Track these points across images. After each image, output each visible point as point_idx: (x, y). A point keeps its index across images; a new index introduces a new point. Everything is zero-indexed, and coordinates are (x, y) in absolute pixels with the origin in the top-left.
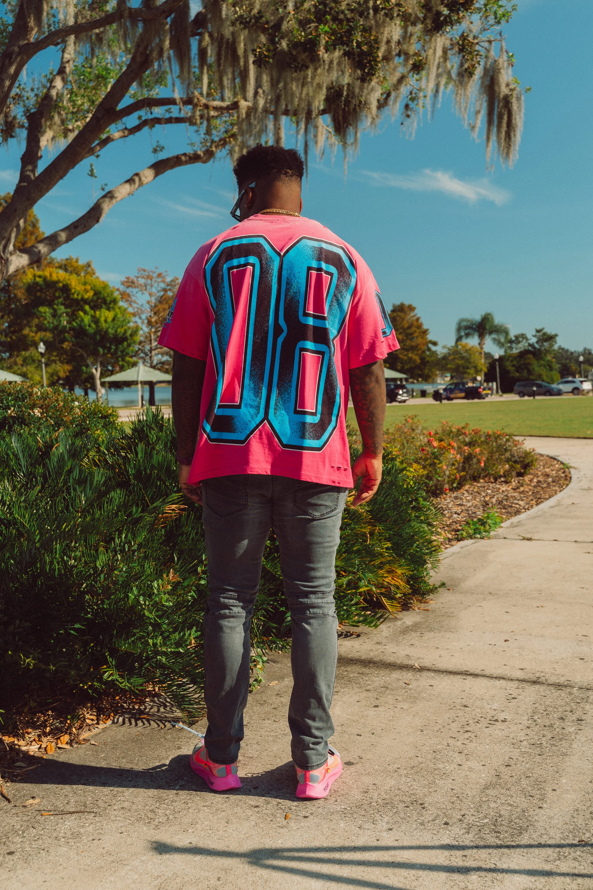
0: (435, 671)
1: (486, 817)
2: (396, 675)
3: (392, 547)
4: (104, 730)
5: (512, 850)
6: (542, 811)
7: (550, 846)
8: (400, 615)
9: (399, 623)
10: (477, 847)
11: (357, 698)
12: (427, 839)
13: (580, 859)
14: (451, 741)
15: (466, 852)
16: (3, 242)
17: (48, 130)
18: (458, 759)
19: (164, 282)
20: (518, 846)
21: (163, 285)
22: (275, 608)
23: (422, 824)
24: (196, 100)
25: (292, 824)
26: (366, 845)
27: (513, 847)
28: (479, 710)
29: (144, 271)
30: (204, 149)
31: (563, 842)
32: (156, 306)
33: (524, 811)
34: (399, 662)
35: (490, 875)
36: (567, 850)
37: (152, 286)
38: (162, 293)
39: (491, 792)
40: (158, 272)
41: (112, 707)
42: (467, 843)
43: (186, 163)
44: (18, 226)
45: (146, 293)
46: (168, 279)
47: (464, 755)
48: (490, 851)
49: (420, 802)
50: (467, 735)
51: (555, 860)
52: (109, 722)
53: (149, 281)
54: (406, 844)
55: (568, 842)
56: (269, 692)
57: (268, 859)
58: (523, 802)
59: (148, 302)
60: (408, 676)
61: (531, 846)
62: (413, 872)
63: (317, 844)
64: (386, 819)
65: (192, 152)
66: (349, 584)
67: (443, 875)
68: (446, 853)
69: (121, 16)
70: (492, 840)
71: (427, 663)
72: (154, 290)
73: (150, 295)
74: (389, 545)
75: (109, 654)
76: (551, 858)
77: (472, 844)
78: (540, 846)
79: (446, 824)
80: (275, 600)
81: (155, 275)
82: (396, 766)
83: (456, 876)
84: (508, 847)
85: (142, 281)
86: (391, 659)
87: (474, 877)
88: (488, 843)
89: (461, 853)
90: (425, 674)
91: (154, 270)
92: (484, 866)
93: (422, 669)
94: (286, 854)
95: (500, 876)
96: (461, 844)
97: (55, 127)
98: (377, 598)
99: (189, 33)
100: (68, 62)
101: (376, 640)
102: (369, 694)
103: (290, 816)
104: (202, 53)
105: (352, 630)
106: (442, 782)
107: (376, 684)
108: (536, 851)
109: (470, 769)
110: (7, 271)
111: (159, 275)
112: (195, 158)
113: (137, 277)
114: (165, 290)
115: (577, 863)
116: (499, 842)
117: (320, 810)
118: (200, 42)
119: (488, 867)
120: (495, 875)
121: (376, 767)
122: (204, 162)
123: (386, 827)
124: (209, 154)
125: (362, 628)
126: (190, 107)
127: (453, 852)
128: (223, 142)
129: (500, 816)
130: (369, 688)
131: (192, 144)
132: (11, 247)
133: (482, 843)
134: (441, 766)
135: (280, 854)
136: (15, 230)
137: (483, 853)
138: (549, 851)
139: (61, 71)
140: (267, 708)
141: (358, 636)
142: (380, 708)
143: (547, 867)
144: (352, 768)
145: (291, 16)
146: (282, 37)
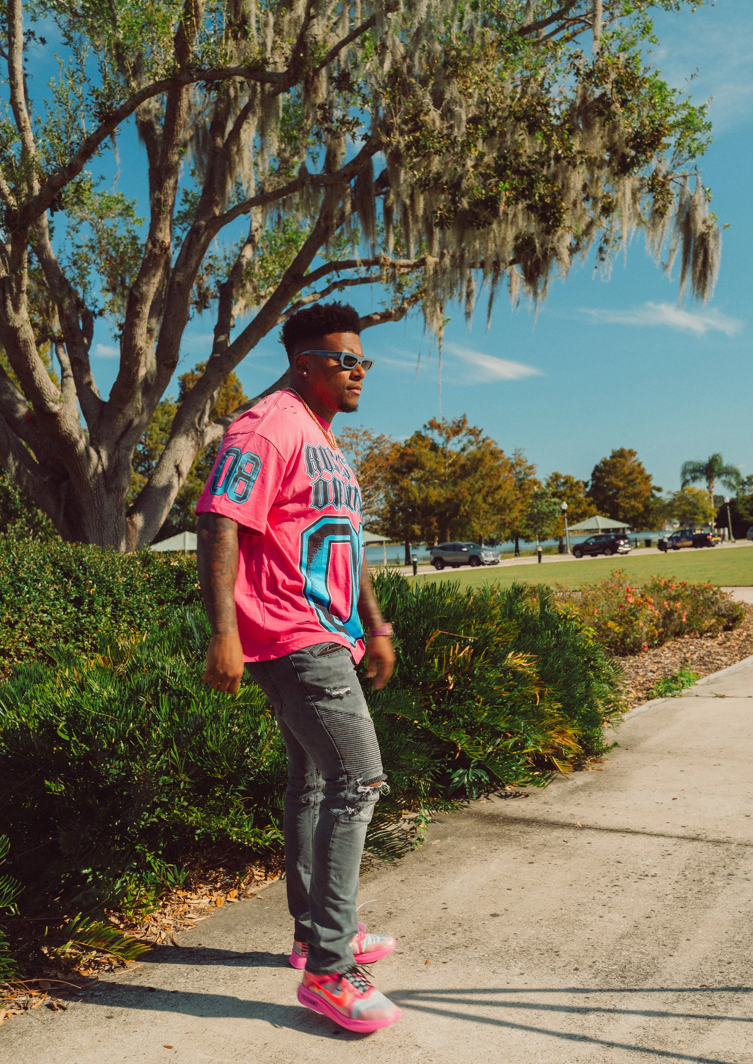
0: (596, 829)
1: (615, 964)
2: (557, 833)
3: (563, 708)
4: (271, 885)
5: (634, 994)
6: (672, 959)
7: (671, 990)
8: (571, 776)
9: (570, 783)
10: (601, 990)
11: (514, 855)
12: (555, 983)
13: (698, 1001)
14: (597, 895)
15: (589, 995)
16: (198, 414)
17: (240, 298)
18: (601, 910)
19: (370, 440)
20: (641, 990)
21: (368, 443)
22: (442, 770)
23: (553, 970)
24: (382, 260)
25: (431, 968)
26: (496, 987)
27: (636, 990)
28: (631, 866)
29: (350, 429)
30: (394, 307)
31: (685, 987)
32: (362, 465)
33: (654, 959)
34: (562, 821)
35: (607, 1015)
36: (687, 994)
37: (358, 445)
38: (368, 451)
39: (626, 942)
40: (363, 430)
41: (280, 864)
42: (593, 987)
43: (378, 322)
44: (212, 398)
45: (352, 453)
46: (375, 436)
47: (607, 907)
48: (612, 994)
49: (556, 950)
50: (614, 889)
51: (673, 1002)
52: (277, 878)
53: (355, 440)
54: (534, 987)
55: (691, 986)
56: (430, 850)
57: (403, 999)
58: (654, 950)
59: (354, 461)
60: (568, 834)
61: (653, 990)
62: (536, 1011)
63: (451, 986)
64: (520, 964)
65: (384, 311)
66: (516, 744)
67: (563, 1014)
68: (570, 995)
69: (303, 184)
70: (617, 984)
71: (590, 822)
72: (360, 448)
73: (356, 454)
74: (559, 705)
75: (273, 815)
76: (670, 1001)
77: (597, 988)
78: (662, 990)
79: (576, 969)
80: (443, 762)
81: (361, 433)
82: (540, 917)
83: (575, 1016)
84: (631, 990)
85: (347, 440)
86: (554, 818)
87: (592, 1017)
88: (612, 987)
89: (585, 995)
90: (587, 831)
91: (359, 428)
92: (603, 1007)
93: (583, 827)
94: (421, 995)
95: (617, 1016)
96: (586, 987)
97: (248, 295)
98: (548, 759)
99: (374, 192)
100: (257, 230)
101: (543, 800)
102: (527, 851)
103: (431, 961)
104: (388, 212)
105: (521, 790)
106: (580, 932)
107: (535, 842)
108: (657, 994)
109: (611, 921)
110: (203, 443)
111: (365, 433)
112: (386, 317)
113: (343, 436)
114: (371, 448)
115: (693, 1005)
116: (623, 986)
117: (460, 956)
118: (385, 200)
119: (607, 1008)
120: (612, 1014)
121: (520, 919)
122: (396, 320)
123: (518, 971)
124: (402, 312)
125: (530, 788)
126: (377, 267)
127: (576, 995)
128: (414, 299)
129: (630, 963)
130: (527, 845)
131: (383, 303)
132: (206, 419)
133: (606, 987)
134: (582, 918)
135: (415, 995)
136: (209, 401)
137: (605, 996)
138: (670, 994)
139: (251, 240)
140: (425, 865)
141: (527, 796)
142: (535, 865)
143: (663, 1009)
144: (497, 920)
145: (470, 174)
146: (463, 196)
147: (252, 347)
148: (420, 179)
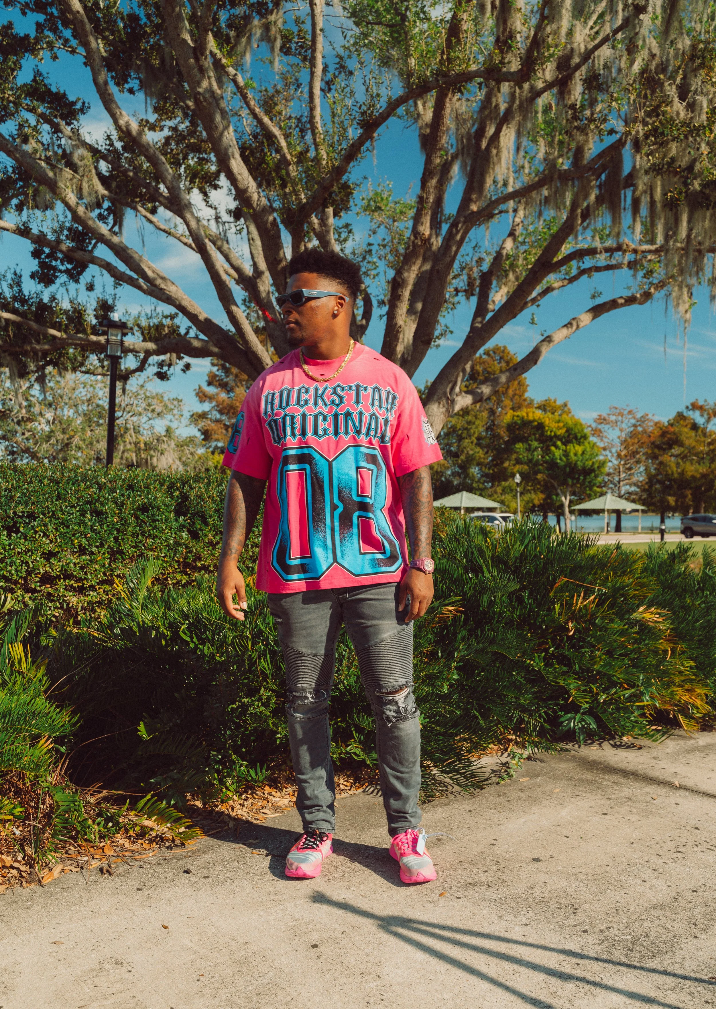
0: (693, 791)
1: (630, 934)
2: (651, 789)
3: (697, 667)
4: (352, 795)
5: (631, 970)
6: (695, 941)
7: (674, 975)
8: (696, 735)
9: (692, 742)
10: (597, 959)
11: (592, 804)
12: (555, 941)
13: (696, 994)
14: (654, 858)
15: (582, 962)
16: (450, 385)
17: (503, 286)
18: (648, 874)
19: (634, 418)
20: (641, 968)
21: (633, 421)
22: (555, 712)
23: (561, 927)
24: (625, 247)
25: (442, 901)
26: (492, 933)
27: (635, 967)
28: (707, 834)
29: (616, 408)
30: (641, 291)
31: (692, 975)
32: (625, 441)
33: (675, 937)
34: (661, 777)
35: (587, 987)
36: (688, 983)
37: (622, 422)
38: (632, 429)
39: (655, 912)
40: (628, 409)
41: (369, 777)
42: (592, 953)
43: (622, 305)
44: (464, 371)
45: (617, 429)
46: (639, 416)
47: (656, 873)
48: (607, 965)
49: (576, 906)
50: (674, 855)
51: (669, 989)
52: (362, 790)
53: (620, 418)
54: (530, 941)
55: (698, 976)
56: (515, 786)
57: (397, 925)
58: (679, 927)
59: (619, 437)
60: (661, 791)
61: (654, 971)
62: (516, 967)
63: (449, 923)
64: (531, 914)
65: (630, 295)
66: (632, 696)
67: (542, 976)
68: (562, 957)
69: (552, 179)
70: (618, 956)
71: (690, 783)
72: (624, 426)
73: (621, 430)
74: (692, 664)
76: (666, 987)
77: (595, 955)
78: (665, 973)
79: (585, 931)
80: (557, 705)
81: (626, 412)
82: (580, 870)
83: (554, 981)
84: (629, 966)
85: (613, 418)
86: (656, 774)
87: (570, 986)
88: (613, 958)
89: (577, 960)
90: (682, 792)
91: (625, 407)
92: (589, 978)
93: (681, 787)
94: (415, 925)
95: (598, 990)
96: (584, 953)
97: (510, 284)
98: (674, 715)
99: (623, 186)
100: (518, 225)
101: (655, 754)
102: (608, 802)
103: (447, 894)
104: (636, 203)
105: (637, 742)
106: (612, 893)
107: (622, 795)
108: (656, 976)
109: (652, 887)
110: (453, 410)
111: (630, 412)
112: (631, 300)
113: (609, 415)
114: (635, 426)
115: (689, 997)
116: (623, 959)
117: (477, 895)
118: (634, 192)
119: (592, 979)
120: (593, 988)
121: (560, 868)
122: (641, 303)
123: (525, 920)
124: (647, 296)
125: (644, 741)
126: (620, 253)
127: (568, 958)
128: (661, 285)
129: (647, 936)
130: (612, 796)
131: (629, 288)
132: (457, 389)
133: (605, 957)
134: (623, 878)
135: (410, 924)
136: (461, 374)
137: (598, 966)
138: (670, 980)
139: (512, 234)
140: (501, 800)
141: (640, 748)
142: (608, 817)
143: (652, 994)
144: (536, 865)
145: (704, 156)
146: (695, 178)
147: (502, 327)
148: (654, 164)
